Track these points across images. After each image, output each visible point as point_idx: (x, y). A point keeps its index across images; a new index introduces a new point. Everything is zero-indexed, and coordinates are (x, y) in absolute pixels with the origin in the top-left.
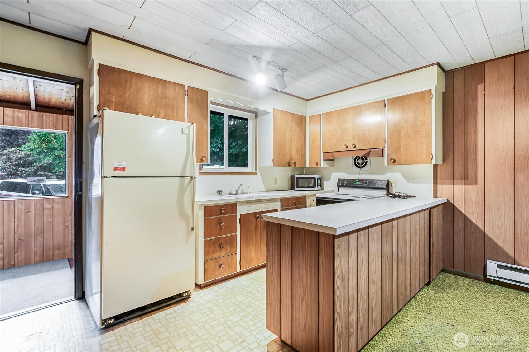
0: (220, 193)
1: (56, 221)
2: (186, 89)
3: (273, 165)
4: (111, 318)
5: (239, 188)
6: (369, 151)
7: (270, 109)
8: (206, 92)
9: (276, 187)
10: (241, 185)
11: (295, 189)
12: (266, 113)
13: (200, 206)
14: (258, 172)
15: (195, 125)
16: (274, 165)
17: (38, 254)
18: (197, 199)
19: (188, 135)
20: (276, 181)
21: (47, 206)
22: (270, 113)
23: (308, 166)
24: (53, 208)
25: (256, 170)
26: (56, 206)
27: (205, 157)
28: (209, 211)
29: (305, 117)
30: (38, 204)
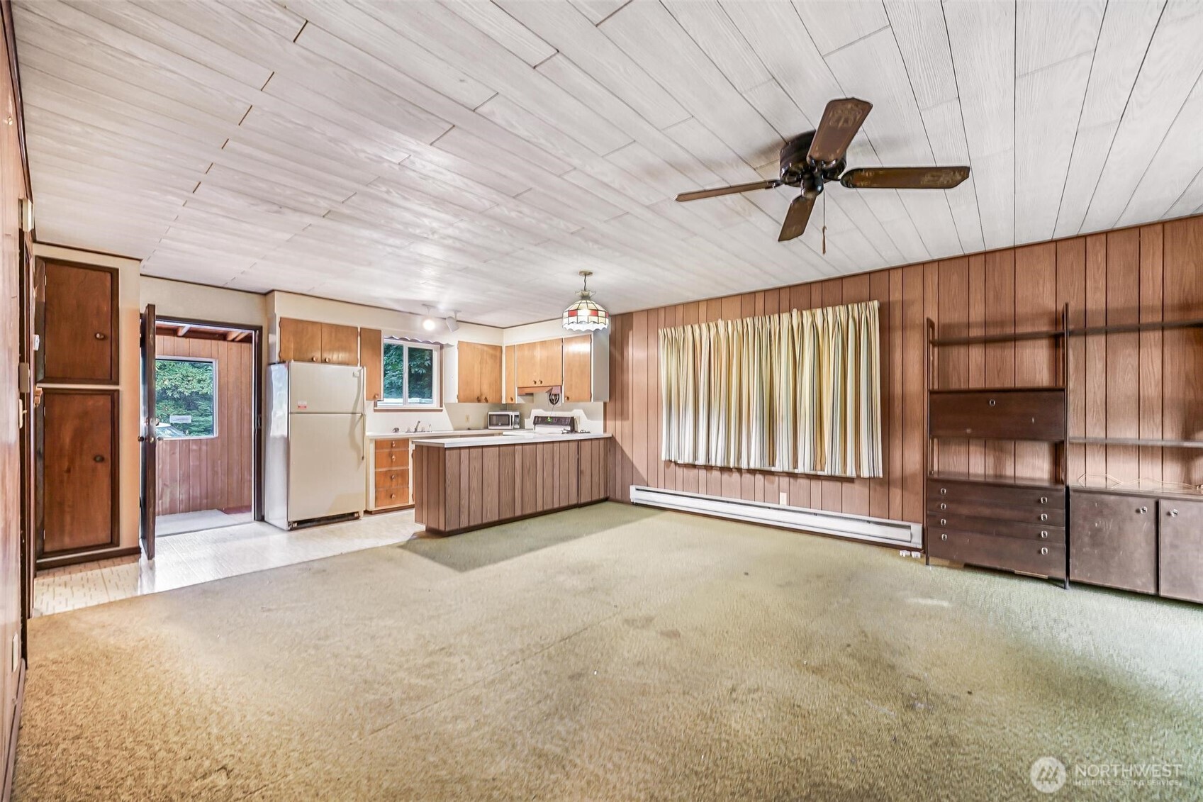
0: (396, 430)
1: (204, 464)
2: (359, 330)
3: (457, 401)
4: (294, 522)
5: (417, 426)
6: (549, 388)
7: (454, 342)
8: (380, 332)
9: (468, 425)
10: (419, 422)
11: (489, 427)
12: (448, 345)
13: (371, 440)
14: (444, 408)
15: (365, 368)
16: (459, 401)
17: (184, 502)
18: (367, 433)
19: (359, 378)
20: (468, 418)
21: (194, 447)
22: (452, 346)
23: (504, 402)
24: (200, 449)
25: (441, 406)
26: (204, 448)
27: (378, 395)
28: (379, 444)
29: (501, 347)
30: (184, 445)
